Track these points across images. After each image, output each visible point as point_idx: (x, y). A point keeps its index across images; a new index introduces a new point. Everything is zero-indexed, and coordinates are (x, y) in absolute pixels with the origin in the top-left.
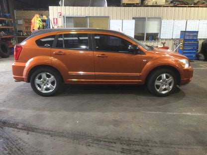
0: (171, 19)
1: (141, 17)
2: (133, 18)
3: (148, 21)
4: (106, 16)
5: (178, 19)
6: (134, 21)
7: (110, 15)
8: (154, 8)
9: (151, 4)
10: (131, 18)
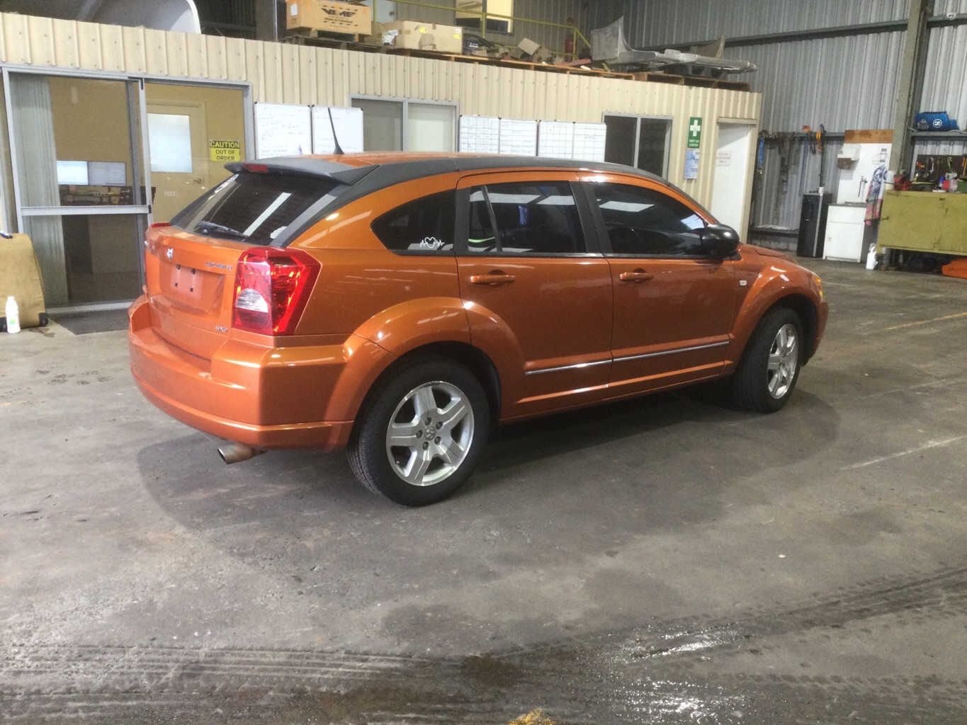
0: (488, 114)
1: (385, 97)
2: (356, 102)
3: (410, 117)
4: (234, 80)
5: (512, 117)
6: (358, 114)
7: (251, 81)
8: (430, 61)
9: (415, 46)
10: (347, 101)
